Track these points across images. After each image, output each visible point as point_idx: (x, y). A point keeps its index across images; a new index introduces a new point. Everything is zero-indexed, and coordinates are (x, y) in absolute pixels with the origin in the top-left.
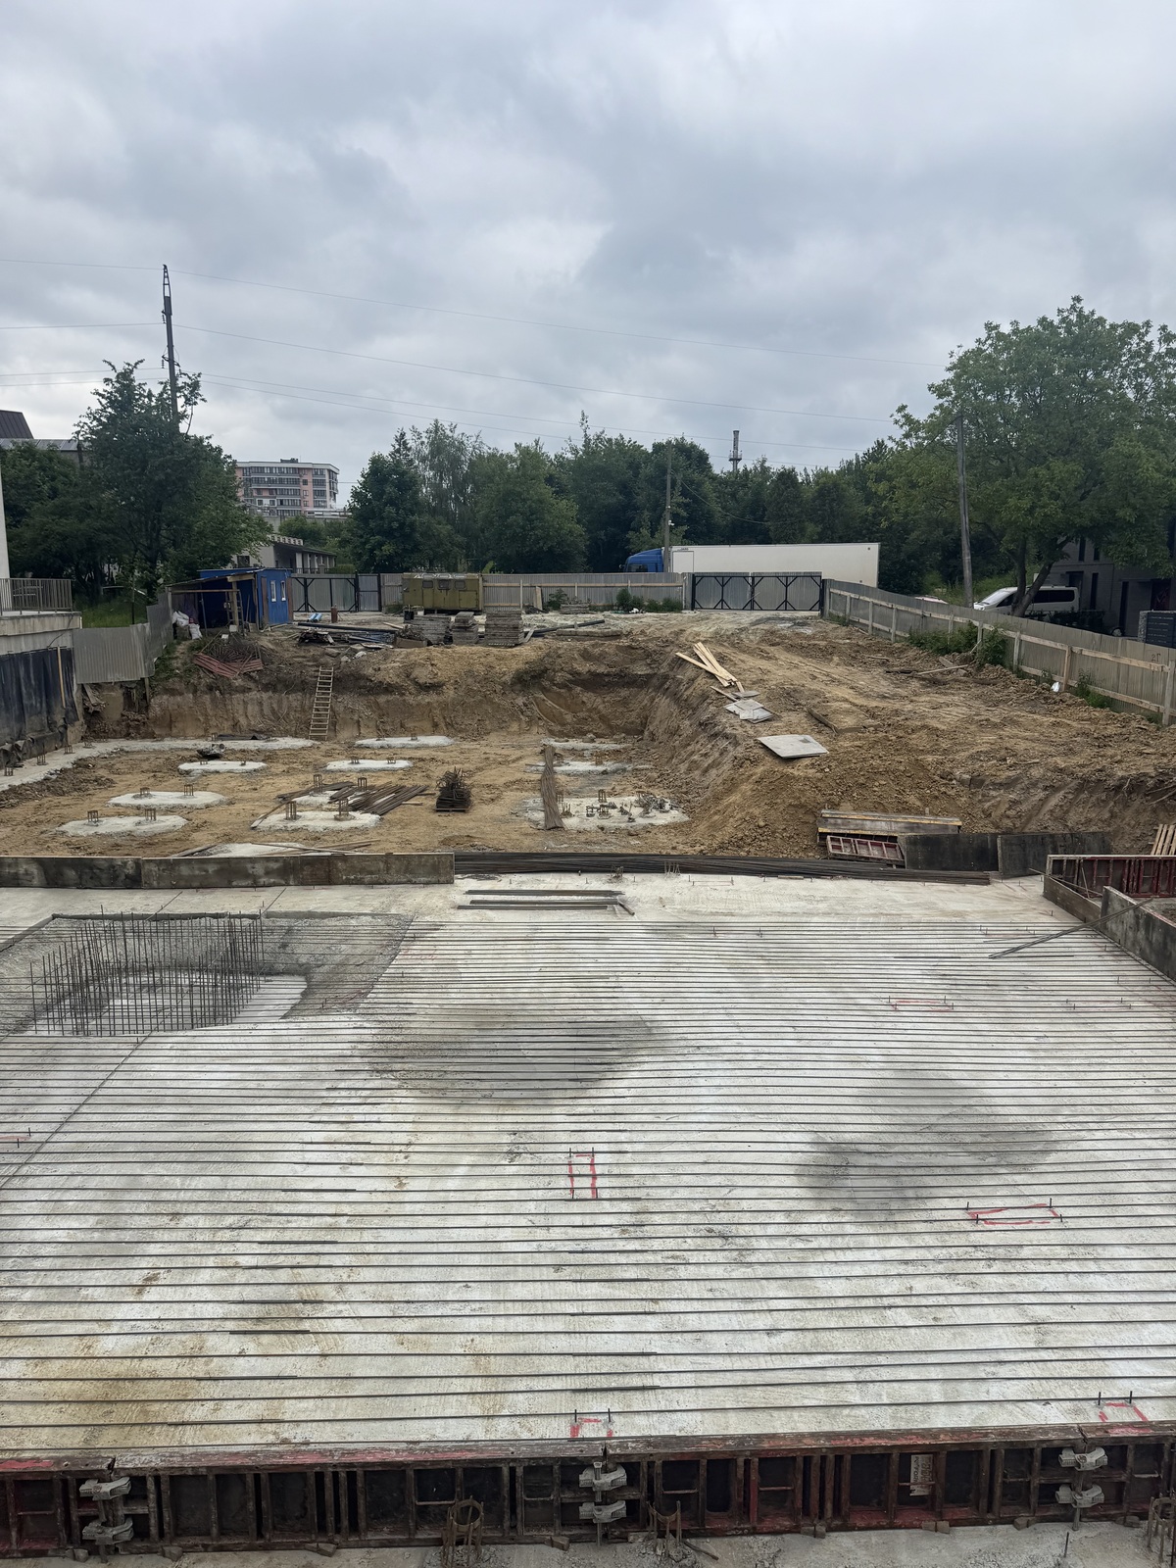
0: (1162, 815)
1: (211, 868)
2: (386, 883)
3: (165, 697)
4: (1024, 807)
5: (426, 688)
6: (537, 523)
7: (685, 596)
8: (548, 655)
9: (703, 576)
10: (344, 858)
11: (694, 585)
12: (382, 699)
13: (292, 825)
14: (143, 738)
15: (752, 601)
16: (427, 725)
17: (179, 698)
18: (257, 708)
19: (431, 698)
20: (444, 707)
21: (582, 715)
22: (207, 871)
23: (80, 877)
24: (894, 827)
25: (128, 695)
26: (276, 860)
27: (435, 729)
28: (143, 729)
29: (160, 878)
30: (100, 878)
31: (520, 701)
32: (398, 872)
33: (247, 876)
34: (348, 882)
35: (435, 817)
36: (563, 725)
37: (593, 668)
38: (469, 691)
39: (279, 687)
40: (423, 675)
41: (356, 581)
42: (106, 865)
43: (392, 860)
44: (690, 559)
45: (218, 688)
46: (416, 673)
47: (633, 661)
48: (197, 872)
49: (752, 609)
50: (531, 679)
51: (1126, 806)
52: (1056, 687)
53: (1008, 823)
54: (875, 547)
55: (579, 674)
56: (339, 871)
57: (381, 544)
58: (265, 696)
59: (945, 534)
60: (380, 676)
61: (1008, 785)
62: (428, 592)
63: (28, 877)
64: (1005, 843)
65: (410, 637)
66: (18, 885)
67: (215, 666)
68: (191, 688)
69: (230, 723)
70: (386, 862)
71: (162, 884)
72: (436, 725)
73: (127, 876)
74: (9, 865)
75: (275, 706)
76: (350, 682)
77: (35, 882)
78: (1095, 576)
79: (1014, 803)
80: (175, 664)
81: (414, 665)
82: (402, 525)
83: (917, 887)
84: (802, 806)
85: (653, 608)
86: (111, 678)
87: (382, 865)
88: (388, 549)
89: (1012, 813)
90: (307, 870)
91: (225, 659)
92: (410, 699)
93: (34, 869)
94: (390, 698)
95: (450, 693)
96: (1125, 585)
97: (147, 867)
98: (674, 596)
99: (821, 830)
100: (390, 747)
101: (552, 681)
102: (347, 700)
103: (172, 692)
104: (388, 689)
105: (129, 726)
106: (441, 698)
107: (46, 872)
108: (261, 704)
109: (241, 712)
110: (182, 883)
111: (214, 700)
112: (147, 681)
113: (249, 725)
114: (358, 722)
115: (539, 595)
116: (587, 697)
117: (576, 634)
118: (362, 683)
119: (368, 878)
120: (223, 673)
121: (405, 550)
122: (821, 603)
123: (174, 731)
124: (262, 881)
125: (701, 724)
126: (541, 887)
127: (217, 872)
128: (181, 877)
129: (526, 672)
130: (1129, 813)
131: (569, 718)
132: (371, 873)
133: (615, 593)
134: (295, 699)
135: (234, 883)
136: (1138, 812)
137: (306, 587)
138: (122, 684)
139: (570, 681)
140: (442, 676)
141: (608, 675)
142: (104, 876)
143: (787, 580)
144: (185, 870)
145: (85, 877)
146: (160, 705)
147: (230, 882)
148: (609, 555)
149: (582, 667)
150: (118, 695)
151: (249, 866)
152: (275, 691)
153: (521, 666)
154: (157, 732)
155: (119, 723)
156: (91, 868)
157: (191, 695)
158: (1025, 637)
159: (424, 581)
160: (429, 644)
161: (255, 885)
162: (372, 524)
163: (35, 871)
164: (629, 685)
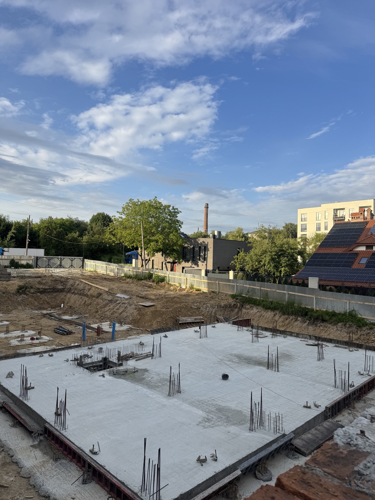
7: (34, 263)
8: (26, 283)
11: (37, 260)
15: (60, 265)
21: (41, 302)
31: (20, 299)
37: (43, 287)
38: (2, 297)
47: (57, 284)
49: (60, 267)
52: (183, 287)
55: (39, 289)
78: (153, 260)
84: (171, 317)
85: (24, 267)
116: (44, 297)
122: (83, 266)
129: (20, 289)
131: (36, 303)
139: (36, 292)
141: (49, 289)
149: (40, 287)
153: (17, 287)
164: (56, 292)
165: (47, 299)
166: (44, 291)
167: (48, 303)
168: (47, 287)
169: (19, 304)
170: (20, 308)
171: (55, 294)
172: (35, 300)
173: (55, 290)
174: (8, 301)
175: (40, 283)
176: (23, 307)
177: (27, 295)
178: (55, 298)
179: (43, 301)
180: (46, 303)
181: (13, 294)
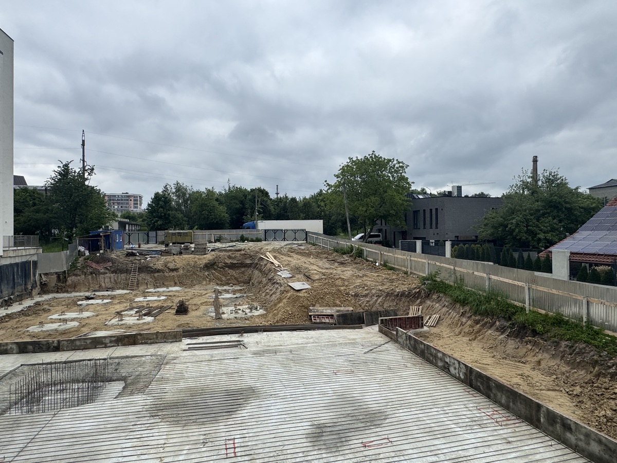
0: (411, 303)
1: (88, 342)
2: (156, 343)
3: (73, 277)
4: (371, 303)
5: (172, 270)
6: (212, 214)
7: (263, 237)
8: (216, 257)
9: (268, 230)
10: (140, 335)
11: (265, 233)
12: (156, 275)
13: (120, 323)
14: (64, 292)
15: (284, 238)
16: (173, 283)
17: (79, 277)
18: (109, 280)
19: (175, 273)
20: (179, 277)
21: (228, 278)
22: (87, 343)
23: (34, 349)
24: (333, 311)
25: (58, 277)
26: (114, 337)
27: (175, 284)
28: (64, 289)
29: (67, 346)
30: (42, 348)
31: (206, 273)
32: (161, 338)
33: (102, 343)
34: (142, 344)
35: (175, 317)
36: (221, 281)
37: (232, 262)
38: (188, 270)
39: (118, 272)
40: (171, 266)
41: (148, 233)
42: (45, 343)
43: (159, 334)
44: (264, 225)
45: (94, 273)
46: (169, 265)
47: (246, 259)
48: (83, 343)
49: (284, 240)
50: (210, 266)
51: (400, 301)
52: (377, 264)
53: (366, 308)
54: (322, 221)
55: (227, 263)
56: (138, 339)
57: (157, 221)
58: (112, 275)
59: (342, 217)
60: (155, 267)
61: (366, 296)
62: (174, 237)
63: (12, 350)
64: (366, 315)
65: (167, 253)
66: (7, 354)
67: (94, 265)
68: (84, 273)
69: (99, 285)
70: (156, 335)
71: (68, 349)
72: (176, 283)
73: (54, 347)
74: (4, 346)
75: (116, 279)
76: (145, 269)
77: (14, 352)
78: (386, 230)
79: (368, 301)
80: (78, 265)
81: (168, 262)
82: (165, 214)
83: (341, 330)
84: (303, 306)
85: (252, 241)
86: (52, 271)
87: (155, 336)
88: (160, 223)
89: (367, 305)
90: (126, 340)
91: (98, 262)
92: (166, 274)
93: (14, 347)
94: (159, 274)
95: (181, 272)
96: (394, 232)
97: (62, 342)
98: (259, 237)
99: (310, 314)
100: (158, 292)
101: (218, 266)
102: (143, 275)
103: (76, 275)
104: (158, 271)
105: (58, 288)
106: (178, 273)
107: (19, 347)
108: (110, 278)
109: (103, 281)
110: (76, 348)
111: (92, 277)
112: (66, 272)
113: (105, 286)
114: (147, 283)
115: (213, 237)
116: (231, 272)
117: (226, 250)
118: (149, 269)
119: (149, 341)
120: (96, 267)
121: (166, 223)
122: (306, 238)
123: (76, 289)
124: (108, 345)
125: (269, 279)
126: (214, 341)
127: (90, 343)
128: (76, 346)
129: (208, 264)
130: (401, 303)
131: (224, 279)
132: (151, 339)
133: (239, 236)
134: (123, 276)
135: (97, 347)
136: (404, 302)
137: (129, 236)
138: (56, 273)
139: (224, 266)
140: (178, 266)
141: (237, 264)
142: (44, 347)
143: (295, 231)
144: (78, 343)
145: (36, 348)
146: (71, 280)
147: (96, 346)
148: (237, 224)
149: (229, 261)
150: (55, 277)
151: (103, 339)
152: (116, 273)
153: (207, 261)
154: (69, 290)
155: (54, 287)
156: (39, 345)
157: (84, 276)
158: (367, 249)
159: (172, 233)
160: (174, 255)
161: (106, 347)
162: (154, 214)
163: (15, 347)
164: (244, 267)
165: (235, 275)
166: (232, 266)
167: (235, 278)
168: (235, 262)
169: (204, 279)
170: (204, 283)
171: (243, 269)
172: (223, 275)
173: (242, 265)
174: (194, 276)
175: (230, 257)
176: (208, 282)
177: (215, 269)
178: (243, 273)
179: (231, 276)
180: (233, 278)
181: (201, 268)
